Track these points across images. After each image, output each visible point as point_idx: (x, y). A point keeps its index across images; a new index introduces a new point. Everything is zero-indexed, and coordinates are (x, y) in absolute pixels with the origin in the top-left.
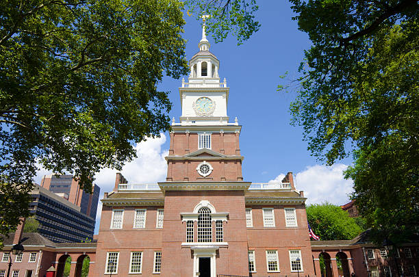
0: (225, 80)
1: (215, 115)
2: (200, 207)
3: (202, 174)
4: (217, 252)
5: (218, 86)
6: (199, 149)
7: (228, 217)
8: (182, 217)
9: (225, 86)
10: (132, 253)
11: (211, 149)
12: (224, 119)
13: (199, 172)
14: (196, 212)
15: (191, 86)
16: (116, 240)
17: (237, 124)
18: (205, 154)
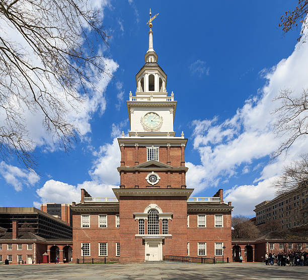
0: (172, 94)
1: (161, 130)
2: (150, 208)
3: (150, 183)
4: (163, 241)
5: (165, 100)
6: (148, 161)
7: (172, 216)
8: (134, 216)
9: (173, 100)
10: (99, 244)
11: (158, 161)
12: (171, 134)
13: (148, 181)
14: (146, 212)
15: (138, 100)
16: (87, 235)
17: (183, 138)
18: (153, 166)
